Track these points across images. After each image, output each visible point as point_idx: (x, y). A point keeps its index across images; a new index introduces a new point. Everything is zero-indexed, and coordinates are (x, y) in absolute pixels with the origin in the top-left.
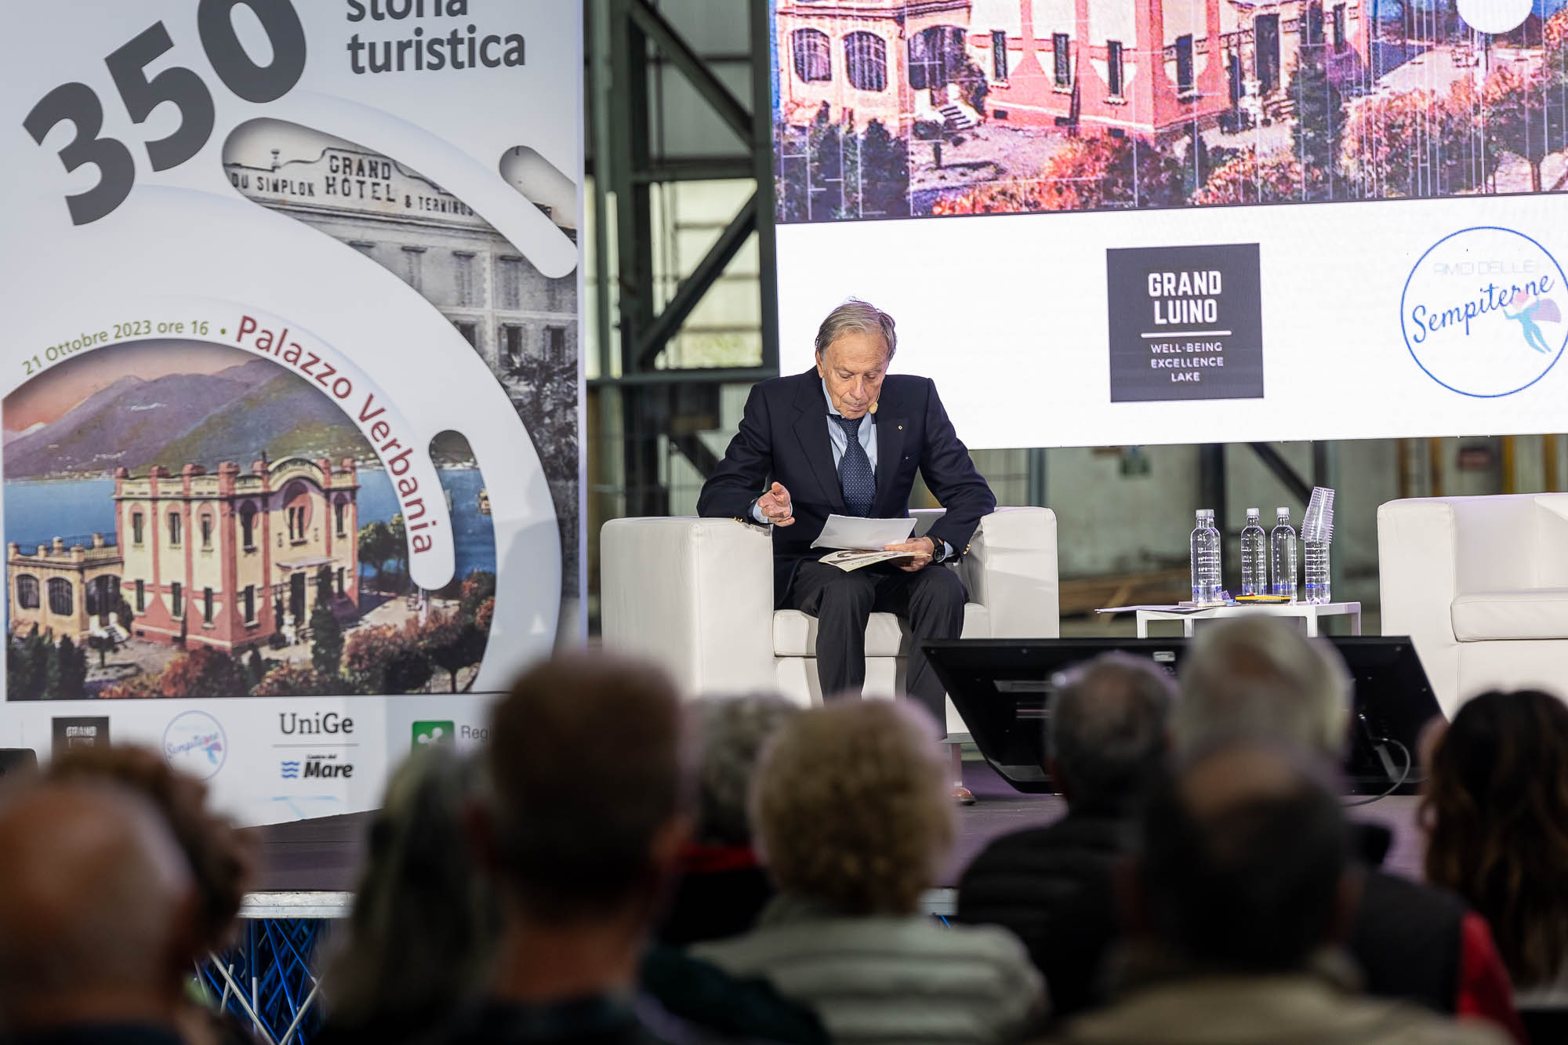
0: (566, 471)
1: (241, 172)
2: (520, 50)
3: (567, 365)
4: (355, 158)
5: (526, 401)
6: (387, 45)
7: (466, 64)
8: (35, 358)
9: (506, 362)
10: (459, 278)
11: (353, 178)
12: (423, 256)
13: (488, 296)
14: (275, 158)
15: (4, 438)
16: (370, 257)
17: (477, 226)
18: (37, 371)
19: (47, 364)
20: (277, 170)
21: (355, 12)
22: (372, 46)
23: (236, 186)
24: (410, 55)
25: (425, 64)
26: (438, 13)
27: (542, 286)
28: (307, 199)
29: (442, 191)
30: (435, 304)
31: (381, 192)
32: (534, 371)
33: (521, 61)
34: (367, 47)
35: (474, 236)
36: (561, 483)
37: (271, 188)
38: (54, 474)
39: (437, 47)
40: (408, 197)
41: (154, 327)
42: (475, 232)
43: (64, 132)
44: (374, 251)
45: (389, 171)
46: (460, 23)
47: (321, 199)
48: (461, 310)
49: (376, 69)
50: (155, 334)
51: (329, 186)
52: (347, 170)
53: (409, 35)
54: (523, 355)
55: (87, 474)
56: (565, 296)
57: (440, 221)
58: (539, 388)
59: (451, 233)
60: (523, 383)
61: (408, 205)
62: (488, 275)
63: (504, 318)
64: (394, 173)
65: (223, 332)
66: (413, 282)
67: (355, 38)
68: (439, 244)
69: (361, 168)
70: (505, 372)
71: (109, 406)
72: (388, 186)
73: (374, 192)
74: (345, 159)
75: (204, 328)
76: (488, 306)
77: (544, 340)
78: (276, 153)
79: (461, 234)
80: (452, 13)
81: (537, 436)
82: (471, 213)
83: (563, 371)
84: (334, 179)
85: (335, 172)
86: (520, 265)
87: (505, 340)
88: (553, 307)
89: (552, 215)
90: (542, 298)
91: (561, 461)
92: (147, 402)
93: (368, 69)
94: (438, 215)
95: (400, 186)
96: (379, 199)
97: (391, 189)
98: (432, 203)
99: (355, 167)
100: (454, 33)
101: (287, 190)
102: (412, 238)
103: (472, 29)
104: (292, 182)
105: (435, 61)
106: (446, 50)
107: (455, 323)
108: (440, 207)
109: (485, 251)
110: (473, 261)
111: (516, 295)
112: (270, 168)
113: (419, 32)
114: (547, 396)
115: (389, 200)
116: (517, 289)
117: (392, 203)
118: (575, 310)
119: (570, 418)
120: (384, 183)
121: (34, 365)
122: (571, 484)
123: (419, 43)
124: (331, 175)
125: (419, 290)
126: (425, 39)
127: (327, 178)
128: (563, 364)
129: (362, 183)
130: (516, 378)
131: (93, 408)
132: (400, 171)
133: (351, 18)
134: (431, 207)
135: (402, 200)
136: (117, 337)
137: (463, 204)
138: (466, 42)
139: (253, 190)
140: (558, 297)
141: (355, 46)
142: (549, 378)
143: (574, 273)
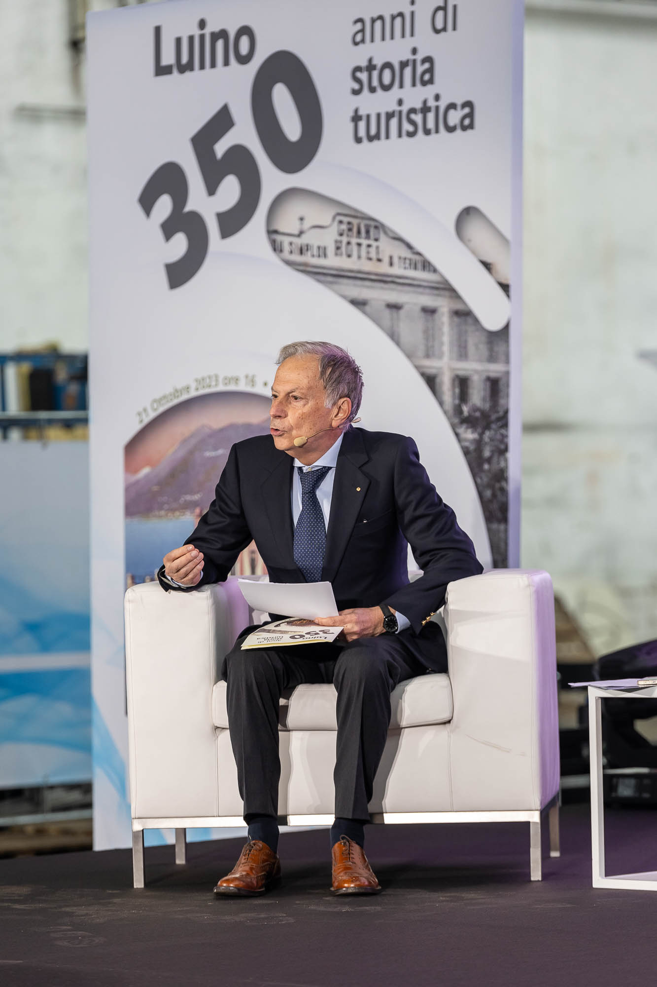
0: (499, 515)
1: (279, 238)
2: (471, 115)
3: (501, 414)
4: (355, 222)
5: (472, 447)
6: (379, 115)
7: (433, 130)
8: (145, 410)
9: (458, 410)
10: (426, 332)
11: (354, 241)
12: (402, 312)
13: (446, 348)
14: (302, 224)
15: (126, 480)
16: (364, 313)
17: (438, 283)
18: (146, 420)
19: (152, 415)
20: (303, 236)
21: (356, 86)
22: (368, 117)
23: (275, 250)
24: (394, 122)
25: (404, 133)
26: (414, 85)
27: (483, 338)
28: (322, 262)
29: (415, 251)
30: (410, 356)
31: (373, 250)
32: (477, 419)
33: (471, 126)
34: (364, 119)
35: (436, 292)
36: (495, 526)
37: (299, 251)
38: (157, 513)
39: (413, 116)
40: (391, 258)
41: (220, 379)
42: (437, 289)
43: (164, 206)
44: (367, 308)
45: (379, 233)
46: (428, 92)
47: (333, 261)
48: (427, 363)
49: (371, 139)
50: (221, 388)
51: (338, 248)
52: (350, 233)
53: (393, 107)
54: (470, 404)
55: (177, 513)
56: (500, 348)
57: (413, 279)
58: (481, 435)
59: (420, 290)
60: (470, 431)
61: (391, 264)
62: (446, 329)
63: (458, 369)
64: (382, 237)
65: (265, 384)
66: (393, 336)
67: (356, 111)
68: (413, 300)
69: (359, 232)
70: (456, 421)
71: (191, 453)
72: (377, 248)
73: (368, 253)
74: (349, 223)
75: (252, 381)
76: (446, 359)
77: (485, 390)
78: (302, 219)
79: (428, 291)
80: (424, 83)
81: (479, 480)
82: (435, 271)
83: (499, 419)
84: (341, 242)
85: (341, 235)
86: (470, 320)
87: (457, 391)
88: (492, 358)
89: (493, 271)
90: (484, 349)
91: (495, 506)
92: (216, 449)
93: (365, 140)
94: (411, 273)
95: (387, 247)
96: (370, 259)
97: (381, 249)
98: (408, 262)
99: (355, 230)
100: (425, 102)
101: (309, 253)
102: (393, 295)
103: (437, 98)
104: (313, 246)
105: (411, 128)
106: (418, 118)
107: (423, 375)
108: (413, 266)
109: (444, 305)
110: (436, 316)
111: (465, 347)
112: (296, 232)
113: (400, 102)
114: (486, 443)
115: (379, 260)
116: (466, 341)
117: (379, 263)
118: (507, 361)
119: (502, 464)
120: (374, 244)
121: (144, 416)
122: (502, 527)
123: (400, 112)
124: (339, 238)
125: (398, 343)
126: (405, 108)
127: (336, 242)
128: (498, 412)
129: (359, 245)
130: (464, 426)
131: (181, 453)
132: (385, 233)
133: (356, 92)
134: (407, 265)
135: (386, 260)
136: (197, 389)
137: (429, 263)
138: (433, 110)
139: (286, 255)
140: (496, 349)
141: (356, 118)
142: (487, 427)
143: (507, 327)
